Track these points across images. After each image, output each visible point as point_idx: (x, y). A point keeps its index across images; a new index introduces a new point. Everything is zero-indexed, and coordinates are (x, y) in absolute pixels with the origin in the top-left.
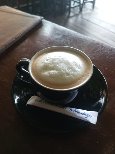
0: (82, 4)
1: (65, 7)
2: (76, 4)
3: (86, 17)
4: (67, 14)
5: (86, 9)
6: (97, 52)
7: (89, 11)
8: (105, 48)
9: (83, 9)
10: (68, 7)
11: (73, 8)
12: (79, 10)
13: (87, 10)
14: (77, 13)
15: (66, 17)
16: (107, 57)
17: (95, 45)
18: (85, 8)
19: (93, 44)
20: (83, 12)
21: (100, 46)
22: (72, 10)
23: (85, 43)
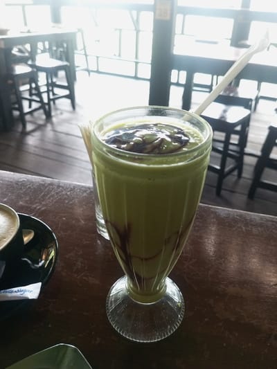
0: (49, 104)
1: (11, 114)
2: (35, 105)
3: (61, 128)
4: (20, 128)
5: (59, 112)
6: (49, 198)
7: (66, 116)
8: (63, 187)
9: (53, 113)
10: (16, 113)
11: (31, 113)
12: (44, 117)
13: (61, 114)
14: (41, 122)
15: (18, 135)
16: (67, 201)
17: (46, 187)
18: (56, 109)
19: (43, 185)
20: (54, 120)
21: (56, 187)
22: (28, 117)
23: (29, 188)
